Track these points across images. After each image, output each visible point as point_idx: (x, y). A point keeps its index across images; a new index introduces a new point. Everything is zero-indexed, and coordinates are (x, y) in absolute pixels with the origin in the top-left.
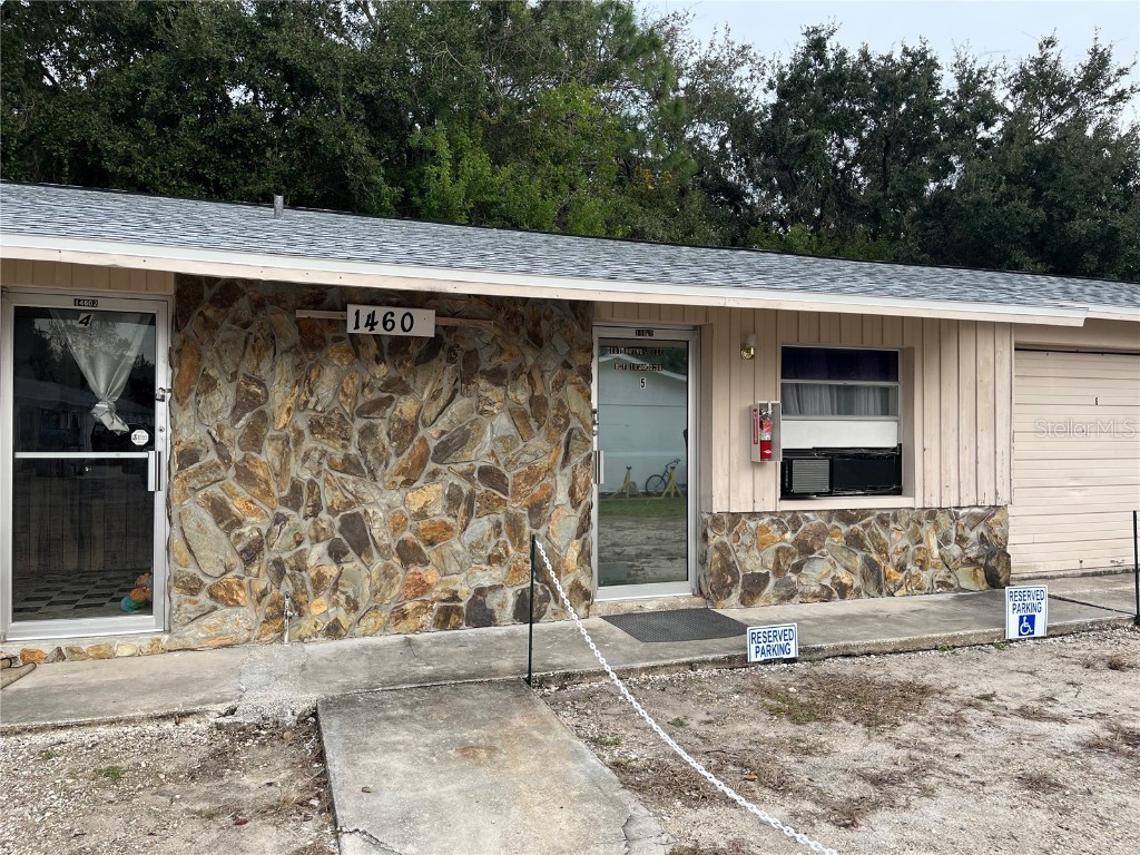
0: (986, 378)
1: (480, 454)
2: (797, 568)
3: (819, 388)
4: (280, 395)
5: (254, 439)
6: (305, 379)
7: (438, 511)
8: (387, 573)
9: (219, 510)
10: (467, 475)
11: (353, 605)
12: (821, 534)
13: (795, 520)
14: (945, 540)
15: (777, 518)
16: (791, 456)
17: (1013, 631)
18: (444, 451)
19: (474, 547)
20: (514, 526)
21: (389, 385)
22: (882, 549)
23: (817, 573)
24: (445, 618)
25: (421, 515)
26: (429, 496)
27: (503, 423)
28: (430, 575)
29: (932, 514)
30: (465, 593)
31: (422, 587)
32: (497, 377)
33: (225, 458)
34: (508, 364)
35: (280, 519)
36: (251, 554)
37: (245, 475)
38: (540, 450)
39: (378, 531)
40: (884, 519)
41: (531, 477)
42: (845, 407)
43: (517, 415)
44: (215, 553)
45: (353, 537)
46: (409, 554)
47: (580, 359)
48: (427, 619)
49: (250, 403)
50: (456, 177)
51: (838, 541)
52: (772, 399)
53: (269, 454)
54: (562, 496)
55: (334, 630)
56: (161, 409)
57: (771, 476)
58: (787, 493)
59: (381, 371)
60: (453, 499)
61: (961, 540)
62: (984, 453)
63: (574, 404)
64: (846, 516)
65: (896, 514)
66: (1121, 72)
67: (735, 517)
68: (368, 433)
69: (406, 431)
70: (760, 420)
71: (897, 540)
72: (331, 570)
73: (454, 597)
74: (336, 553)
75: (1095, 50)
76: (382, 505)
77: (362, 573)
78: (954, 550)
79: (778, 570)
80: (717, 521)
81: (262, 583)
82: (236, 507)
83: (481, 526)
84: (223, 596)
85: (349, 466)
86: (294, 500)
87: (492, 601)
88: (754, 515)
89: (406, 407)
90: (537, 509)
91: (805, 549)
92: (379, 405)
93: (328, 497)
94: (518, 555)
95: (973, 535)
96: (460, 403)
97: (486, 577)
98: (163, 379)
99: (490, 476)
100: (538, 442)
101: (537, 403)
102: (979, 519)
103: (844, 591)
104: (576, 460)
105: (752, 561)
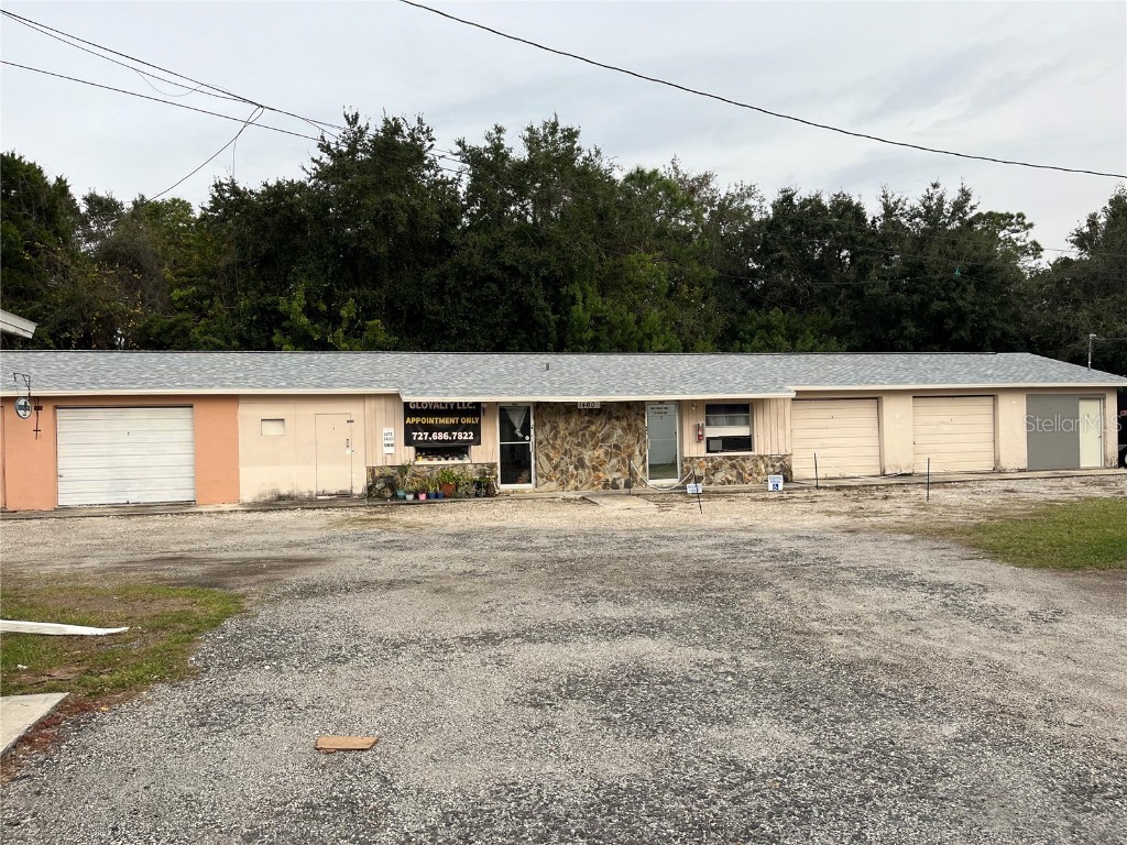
0: (781, 411)
1: (613, 440)
2: (713, 475)
3: (722, 417)
4: (562, 426)
5: (555, 437)
6: (568, 422)
7: (602, 456)
8: (589, 474)
9: (547, 456)
10: (610, 447)
11: (581, 482)
12: (721, 464)
13: (712, 459)
14: (767, 466)
15: (706, 459)
16: (709, 439)
17: (771, 488)
18: (603, 440)
19: (612, 467)
20: (624, 462)
21: (588, 422)
22: (743, 468)
23: (720, 476)
24: (605, 487)
25: (598, 458)
26: (600, 452)
27: (619, 431)
28: (601, 474)
29: (762, 457)
30: (611, 480)
31: (599, 478)
32: (618, 418)
33: (549, 443)
34: (620, 414)
35: (562, 459)
36: (555, 468)
37: (553, 447)
38: (630, 439)
39: (587, 462)
40: (744, 459)
41: (628, 447)
42: (732, 423)
43: (623, 429)
44: (547, 468)
45: (580, 464)
46: (595, 469)
47: (641, 412)
48: (600, 486)
49: (554, 428)
50: (584, 309)
51: (728, 466)
52: (702, 422)
53: (559, 442)
54: (637, 453)
55: (576, 488)
56: (532, 430)
57: (703, 445)
58: (708, 451)
59: (587, 418)
60: (606, 453)
61: (773, 466)
62: (774, 439)
63: (640, 425)
64: (729, 458)
65: (748, 458)
66: (972, 208)
67: (692, 458)
68: (584, 435)
69: (593, 435)
70: (698, 428)
71: (749, 465)
72: (575, 472)
73: (608, 480)
74: (576, 468)
75: (963, 190)
76: (587, 455)
77: (583, 474)
78: (771, 469)
79: (706, 475)
80: (685, 459)
81: (558, 476)
82: (551, 455)
83: (614, 461)
84: (549, 479)
85: (579, 444)
86: (565, 454)
87: (618, 482)
88: (698, 458)
89: (593, 428)
90: (630, 456)
91: (716, 469)
92: (585, 428)
93: (574, 453)
94: (626, 470)
95: (778, 464)
96: (608, 426)
97: (616, 475)
98: (532, 423)
99: (616, 446)
100: (630, 437)
101: (629, 425)
102: (781, 459)
103: (729, 482)
104: (641, 442)
105: (698, 473)
